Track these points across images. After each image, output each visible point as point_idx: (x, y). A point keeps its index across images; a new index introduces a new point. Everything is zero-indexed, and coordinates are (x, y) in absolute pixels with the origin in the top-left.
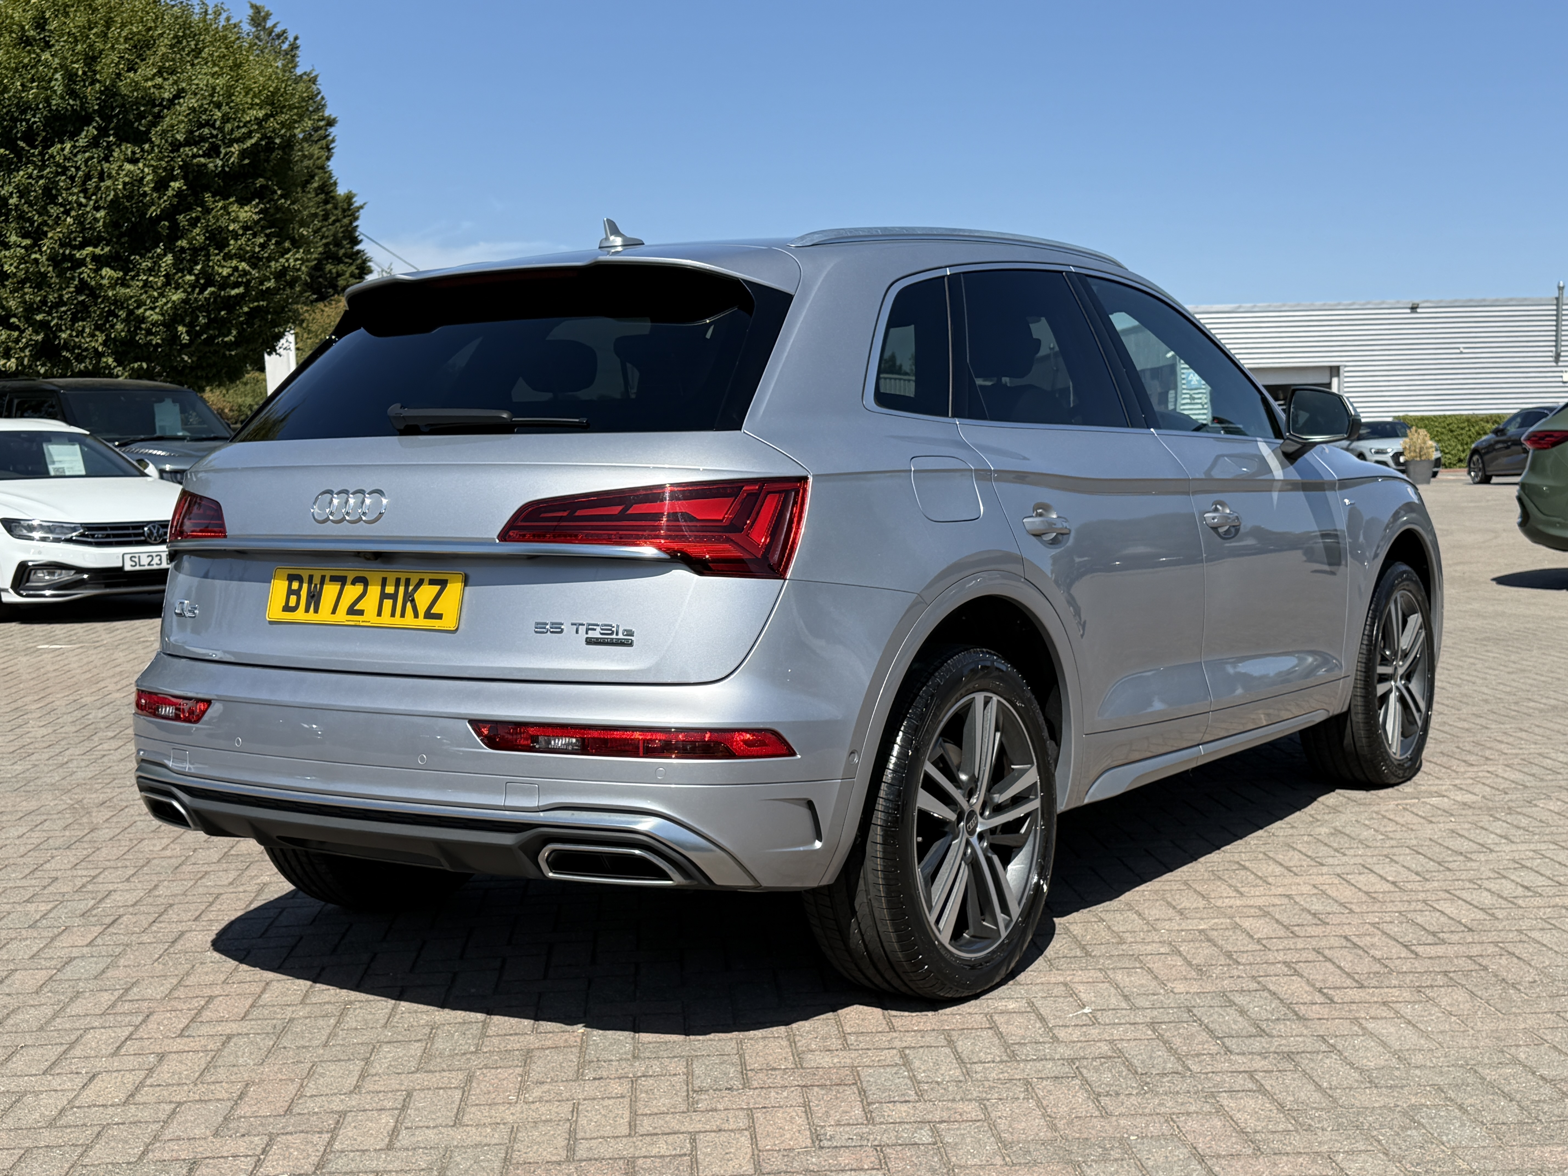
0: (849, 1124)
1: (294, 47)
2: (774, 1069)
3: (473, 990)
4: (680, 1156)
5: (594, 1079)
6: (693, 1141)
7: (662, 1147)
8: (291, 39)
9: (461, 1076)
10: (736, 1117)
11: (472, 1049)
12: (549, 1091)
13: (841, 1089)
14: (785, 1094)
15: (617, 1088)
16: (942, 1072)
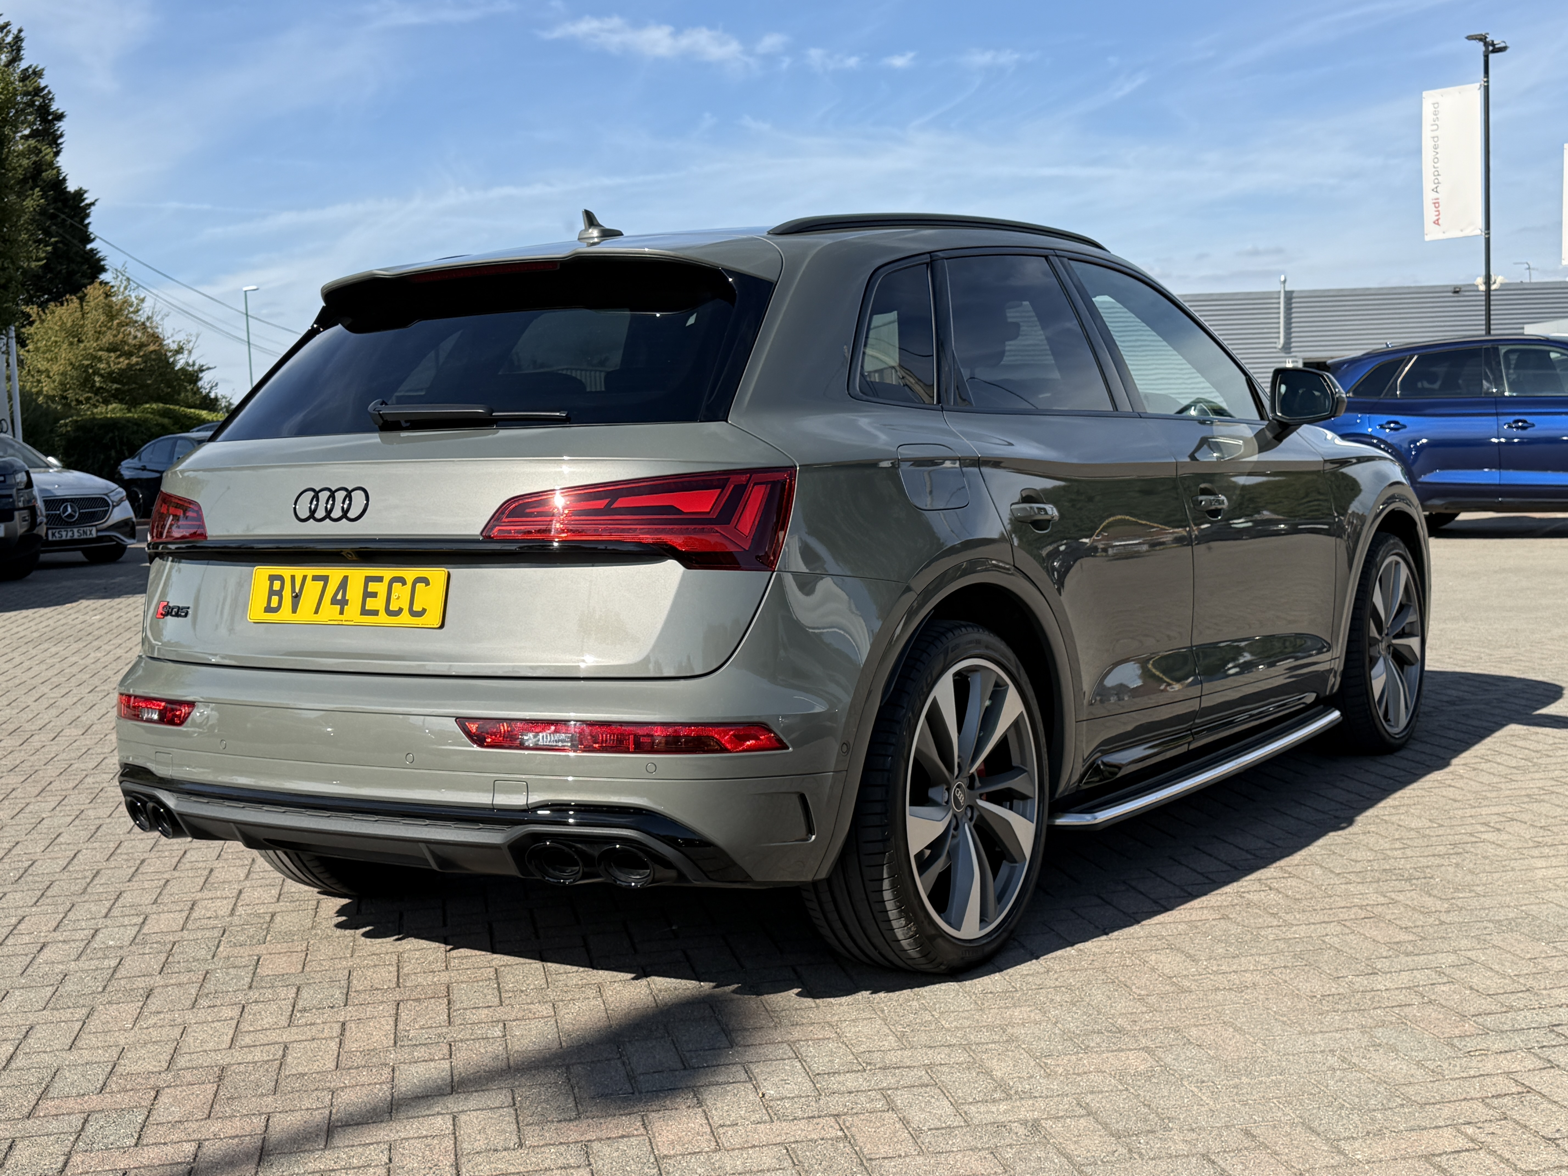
0: (431, 1027)
1: (18, 39)
2: (377, 989)
3: (111, 943)
4: (272, 1061)
5: (209, 1007)
6: (286, 1047)
7: (258, 1055)
8: (15, 32)
9: (85, 1011)
10: (331, 1028)
11: (100, 989)
12: (164, 1019)
13: (433, 1001)
14: (381, 1008)
15: (227, 1012)
16: (528, 982)
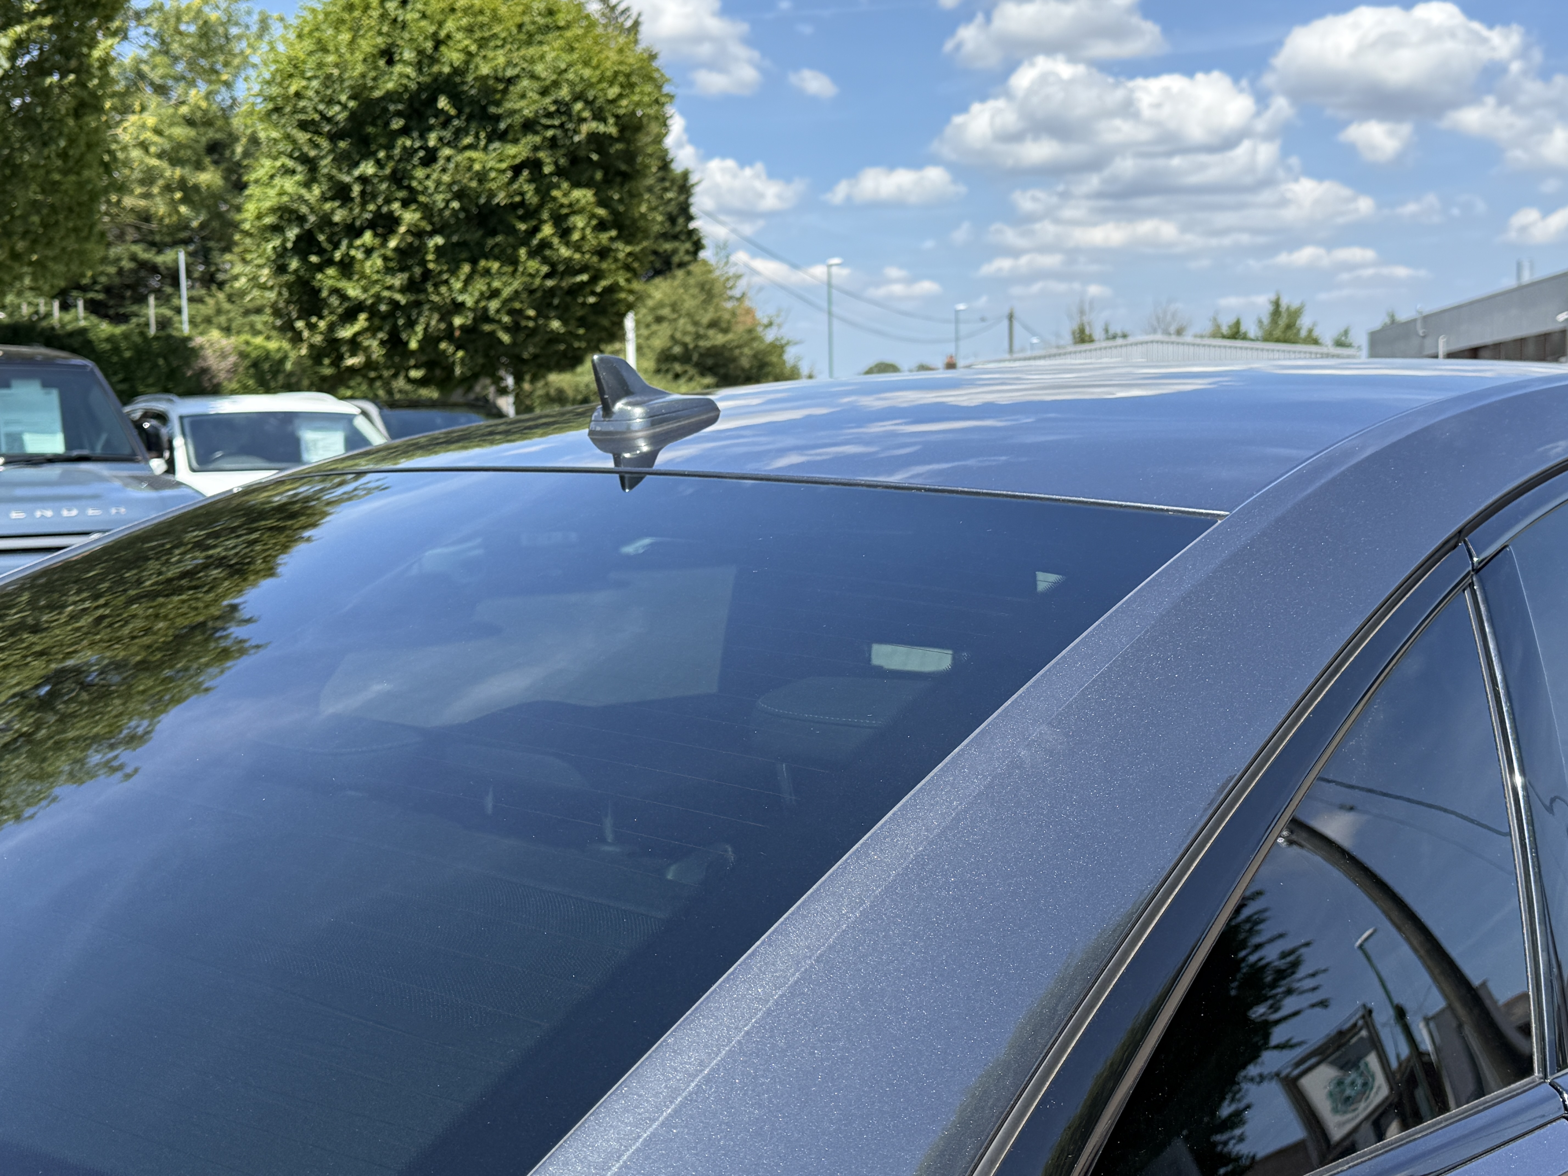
1: (636, 24)
8: (634, 16)
